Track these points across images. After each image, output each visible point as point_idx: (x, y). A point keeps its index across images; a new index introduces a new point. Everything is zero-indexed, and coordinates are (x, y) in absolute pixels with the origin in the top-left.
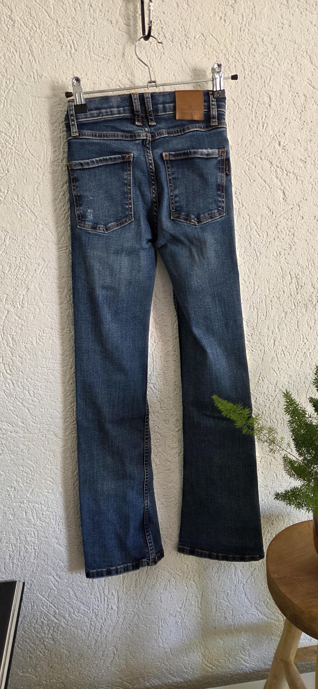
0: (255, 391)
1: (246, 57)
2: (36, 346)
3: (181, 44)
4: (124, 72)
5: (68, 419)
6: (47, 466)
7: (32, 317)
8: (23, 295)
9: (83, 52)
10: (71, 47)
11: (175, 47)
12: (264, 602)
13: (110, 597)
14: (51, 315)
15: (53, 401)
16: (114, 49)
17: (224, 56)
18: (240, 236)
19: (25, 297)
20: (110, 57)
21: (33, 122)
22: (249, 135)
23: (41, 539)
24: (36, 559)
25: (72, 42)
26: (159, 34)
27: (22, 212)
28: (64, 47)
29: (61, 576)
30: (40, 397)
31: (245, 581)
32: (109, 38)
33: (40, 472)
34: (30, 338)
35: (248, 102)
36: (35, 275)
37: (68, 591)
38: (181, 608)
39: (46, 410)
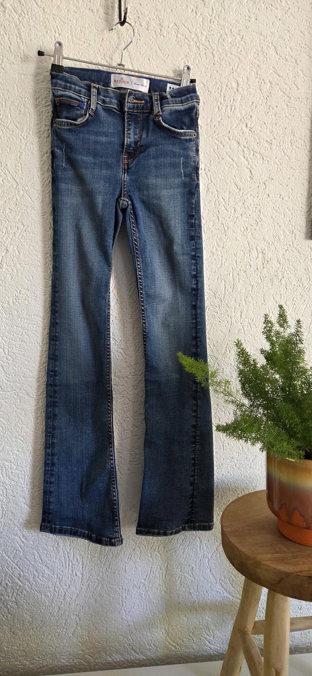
0: (222, 362)
1: (215, 45)
2: (12, 306)
3: (155, 32)
4: (103, 55)
5: (40, 379)
6: (18, 424)
7: (10, 278)
8: (3, 256)
9: (66, 36)
10: (55, 31)
11: (150, 35)
12: (229, 580)
13: (74, 563)
14: (28, 277)
15: (27, 360)
16: (95, 35)
17: (195, 44)
18: (208, 210)
19: (4, 259)
20: (90, 41)
21: (19, 97)
22: (218, 116)
23: (9, 498)
24: (3, 518)
25: (56, 27)
26: (136, 23)
27: (5, 178)
28: (49, 31)
29: (27, 537)
30: (14, 356)
31: (210, 555)
32: (90, 25)
33: (11, 429)
34: (7, 298)
35: (218, 86)
36: (14, 238)
37: (33, 554)
38: (145, 580)
39: (19, 369)
